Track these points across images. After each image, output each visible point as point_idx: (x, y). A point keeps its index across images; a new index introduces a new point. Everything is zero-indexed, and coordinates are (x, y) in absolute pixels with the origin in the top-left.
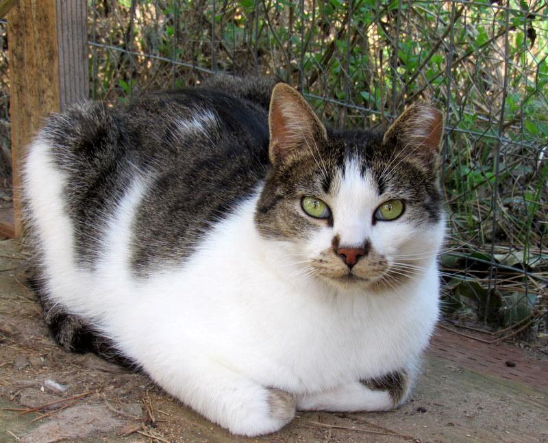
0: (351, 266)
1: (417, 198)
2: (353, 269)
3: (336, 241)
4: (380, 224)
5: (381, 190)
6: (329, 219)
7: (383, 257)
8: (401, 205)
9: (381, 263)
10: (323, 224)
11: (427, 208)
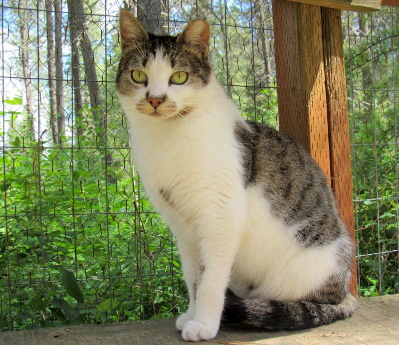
0: (155, 108)
1: (195, 71)
2: (157, 109)
3: (147, 94)
4: (173, 86)
5: (173, 65)
6: (146, 83)
7: (174, 103)
8: (185, 75)
9: (173, 106)
10: (141, 86)
11: (201, 77)
